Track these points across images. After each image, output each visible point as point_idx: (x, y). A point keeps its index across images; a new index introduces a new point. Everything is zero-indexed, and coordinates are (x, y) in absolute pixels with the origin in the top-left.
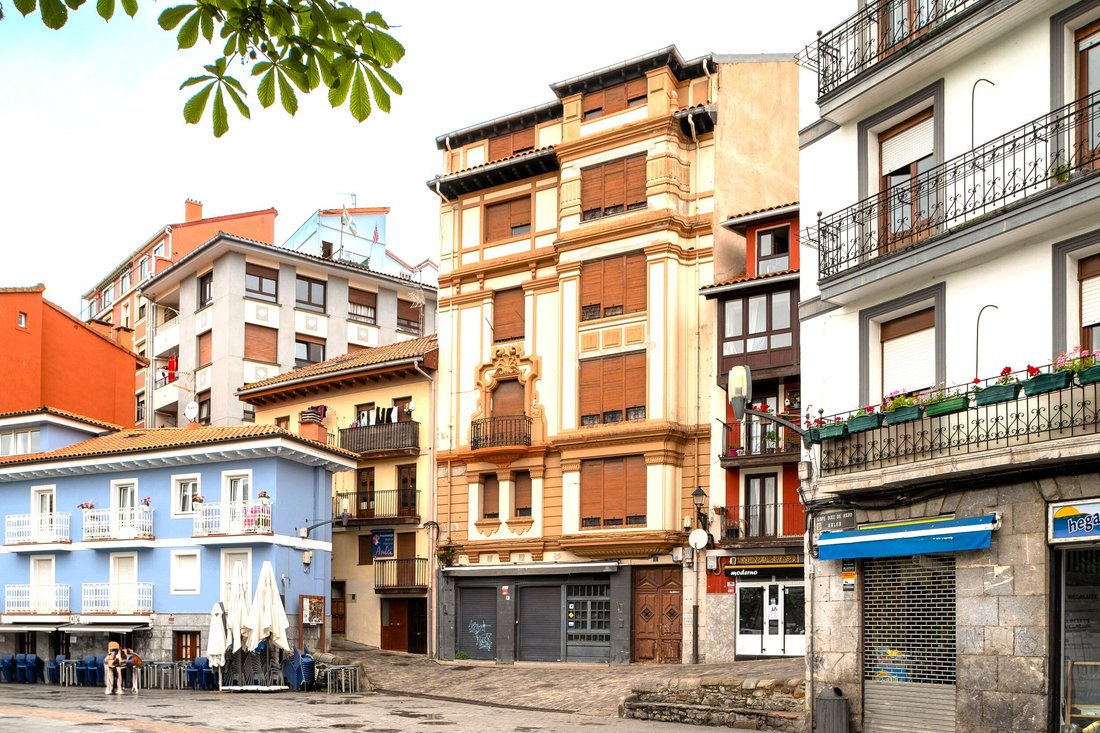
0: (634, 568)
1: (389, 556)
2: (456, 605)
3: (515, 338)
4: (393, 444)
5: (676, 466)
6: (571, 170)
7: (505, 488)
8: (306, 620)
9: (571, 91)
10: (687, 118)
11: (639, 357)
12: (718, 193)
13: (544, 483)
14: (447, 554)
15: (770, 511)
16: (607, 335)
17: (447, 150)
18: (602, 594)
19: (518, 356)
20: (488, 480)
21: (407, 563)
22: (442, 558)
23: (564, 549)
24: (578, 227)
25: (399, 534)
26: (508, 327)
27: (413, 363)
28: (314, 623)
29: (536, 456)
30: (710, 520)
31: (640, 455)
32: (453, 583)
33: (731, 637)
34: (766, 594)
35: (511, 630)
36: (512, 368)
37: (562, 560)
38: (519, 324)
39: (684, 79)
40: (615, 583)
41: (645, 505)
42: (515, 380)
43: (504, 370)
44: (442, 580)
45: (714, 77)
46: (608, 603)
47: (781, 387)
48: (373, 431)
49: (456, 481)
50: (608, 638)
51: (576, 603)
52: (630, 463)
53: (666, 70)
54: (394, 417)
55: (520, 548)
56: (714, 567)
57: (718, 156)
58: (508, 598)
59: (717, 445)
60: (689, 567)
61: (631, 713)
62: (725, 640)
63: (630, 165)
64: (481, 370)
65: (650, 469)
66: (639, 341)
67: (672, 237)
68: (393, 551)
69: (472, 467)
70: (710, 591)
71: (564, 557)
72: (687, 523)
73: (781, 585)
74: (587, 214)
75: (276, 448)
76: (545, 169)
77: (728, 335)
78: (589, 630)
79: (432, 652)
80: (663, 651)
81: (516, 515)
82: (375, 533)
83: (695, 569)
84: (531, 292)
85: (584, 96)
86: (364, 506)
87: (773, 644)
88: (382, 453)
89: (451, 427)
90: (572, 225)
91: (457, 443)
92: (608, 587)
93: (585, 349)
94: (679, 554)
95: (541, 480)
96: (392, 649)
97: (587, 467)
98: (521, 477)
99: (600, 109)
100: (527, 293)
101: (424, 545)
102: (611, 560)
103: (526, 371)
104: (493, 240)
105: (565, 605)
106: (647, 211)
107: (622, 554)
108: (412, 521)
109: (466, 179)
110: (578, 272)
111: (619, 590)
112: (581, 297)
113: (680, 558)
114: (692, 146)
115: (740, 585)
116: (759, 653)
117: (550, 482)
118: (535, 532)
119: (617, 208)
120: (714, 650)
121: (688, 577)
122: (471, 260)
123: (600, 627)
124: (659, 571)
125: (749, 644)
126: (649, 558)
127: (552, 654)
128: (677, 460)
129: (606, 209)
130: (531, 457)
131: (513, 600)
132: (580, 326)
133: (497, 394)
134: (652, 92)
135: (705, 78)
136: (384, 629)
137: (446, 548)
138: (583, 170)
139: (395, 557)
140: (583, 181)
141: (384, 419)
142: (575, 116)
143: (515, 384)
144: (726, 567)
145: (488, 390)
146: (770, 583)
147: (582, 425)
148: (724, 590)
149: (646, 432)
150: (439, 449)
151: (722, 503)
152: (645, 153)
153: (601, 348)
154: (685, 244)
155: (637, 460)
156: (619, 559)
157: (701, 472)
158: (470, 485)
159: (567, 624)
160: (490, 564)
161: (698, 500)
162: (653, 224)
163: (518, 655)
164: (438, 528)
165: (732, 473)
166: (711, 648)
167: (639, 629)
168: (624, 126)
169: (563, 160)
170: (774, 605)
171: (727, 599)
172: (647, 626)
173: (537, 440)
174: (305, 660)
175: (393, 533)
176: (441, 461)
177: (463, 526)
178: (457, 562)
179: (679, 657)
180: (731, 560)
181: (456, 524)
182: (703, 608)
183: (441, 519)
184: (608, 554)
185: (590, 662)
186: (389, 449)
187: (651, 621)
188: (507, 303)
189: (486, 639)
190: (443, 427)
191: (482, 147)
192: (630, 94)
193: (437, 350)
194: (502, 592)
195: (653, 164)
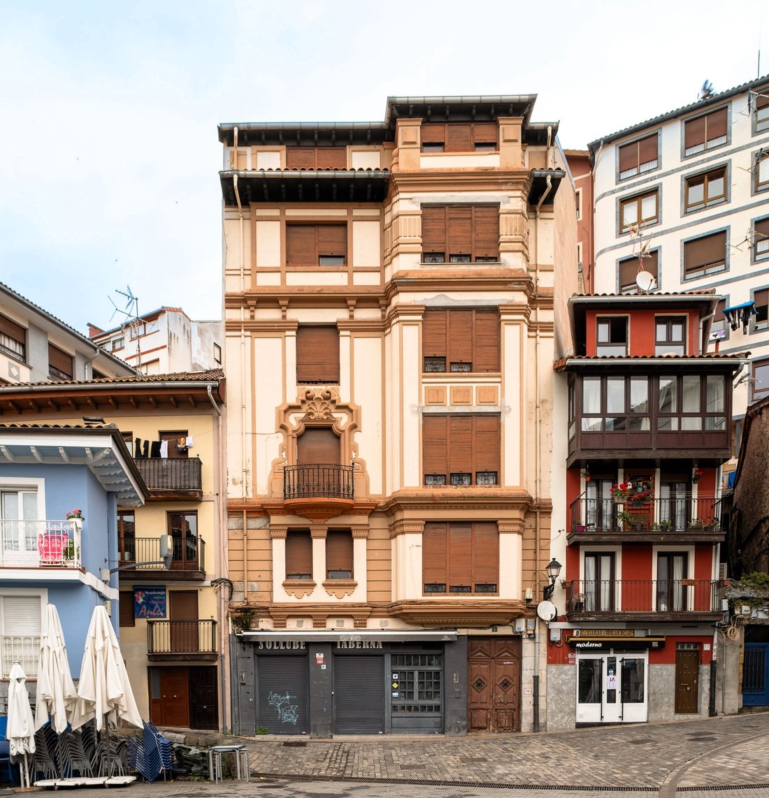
0: (470, 637)
1: (160, 617)
2: (255, 674)
3: (327, 382)
4: (172, 483)
6: (406, 204)
7: (319, 547)
9: (411, 112)
11: (492, 421)
12: (555, 269)
13: (368, 544)
14: (244, 616)
15: (605, 588)
16: (455, 392)
17: (230, 144)
18: (430, 664)
19: (334, 402)
20: (298, 538)
21: (186, 624)
22: (236, 621)
24: (418, 267)
27: (205, 388)
29: (359, 514)
31: (493, 522)
32: (251, 650)
33: (571, 706)
34: (604, 666)
35: (328, 702)
36: (326, 414)
37: (389, 627)
38: (331, 367)
40: (449, 653)
42: (329, 429)
43: (316, 414)
44: (238, 646)
45: (551, 150)
47: (620, 471)
49: (254, 535)
51: (401, 673)
52: (478, 530)
53: (521, 121)
54: (164, 453)
55: (340, 613)
56: (558, 640)
58: (324, 667)
59: (558, 520)
60: (530, 638)
62: (567, 709)
63: (478, 214)
64: (285, 412)
66: (493, 403)
67: (526, 301)
68: (164, 612)
69: (275, 519)
70: (550, 662)
71: (392, 624)
72: (530, 595)
73: (619, 657)
74: (429, 256)
76: (369, 196)
77: (586, 411)
78: (416, 701)
79: (226, 727)
80: (497, 721)
81: (327, 577)
82: (138, 589)
83: (537, 641)
84: (347, 333)
85: (423, 124)
87: (612, 712)
89: (245, 471)
90: (409, 263)
91: (254, 490)
93: (430, 403)
94: (521, 625)
95: (365, 540)
96: (167, 724)
97: (431, 530)
98: (341, 537)
99: (442, 144)
100: (342, 333)
101: (210, 605)
103: (343, 420)
104: (296, 264)
105: (389, 675)
106: (501, 267)
110: (419, 318)
111: (454, 660)
112: (424, 345)
113: (523, 629)
115: (580, 656)
116: (599, 721)
117: (376, 544)
118: (359, 596)
119: (462, 257)
120: (556, 718)
121: (527, 646)
122: (269, 282)
123: (429, 697)
124: (492, 642)
125: (588, 712)
126: (489, 628)
127: (373, 726)
129: (451, 256)
130: (355, 514)
131: (330, 669)
132: (423, 377)
133: (303, 441)
134: (505, 140)
135: (542, 148)
136: (152, 702)
137: (244, 610)
138: (424, 206)
139: (168, 618)
140: (424, 218)
142: (414, 143)
143: (328, 434)
144: (571, 639)
145: (295, 436)
146: (609, 655)
147: (425, 484)
148: (566, 662)
149: (505, 498)
150: (230, 496)
151: (563, 578)
153: (448, 404)
155: (489, 527)
156: (455, 628)
157: (542, 545)
158: (274, 540)
159: (391, 695)
160: (300, 630)
161: (554, 572)
164: (231, 586)
165: (572, 549)
166: (552, 717)
167: (470, 699)
169: (400, 189)
170: (612, 676)
171: (569, 670)
172: (479, 697)
173: (361, 496)
175: (165, 590)
176: (234, 511)
177: (264, 586)
178: (257, 626)
179: (515, 725)
180: (575, 632)
181: (255, 584)
182: (542, 679)
183: (235, 577)
184: (443, 623)
185: (419, 733)
186: (165, 489)
187: (484, 691)
188: (313, 340)
189: (292, 713)
190: (234, 470)
191: (278, 154)
192: (477, 137)
193: (225, 379)
194: (316, 660)
195: (506, 218)
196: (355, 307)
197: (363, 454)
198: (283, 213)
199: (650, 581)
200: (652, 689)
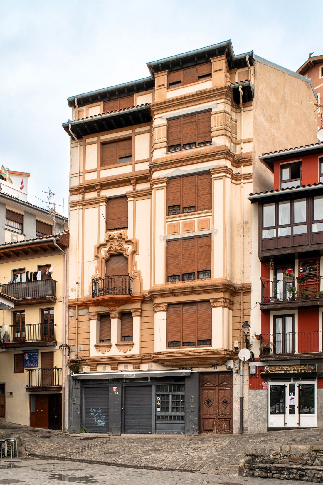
0: (201, 373)
1: (35, 367)
2: (81, 398)
3: (121, 228)
4: (39, 294)
5: (230, 309)
6: (160, 120)
7: (115, 323)
9: (160, 68)
10: (238, 88)
11: (207, 239)
12: (255, 140)
13: (141, 320)
14: (76, 365)
15: (289, 337)
16: (185, 224)
17: (75, 107)
18: (179, 390)
19: (124, 239)
20: (103, 318)
21: (48, 371)
22: (71, 368)
23: (154, 362)
24: (165, 156)
25: (42, 353)
26: (116, 221)
27: (52, 241)
29: (136, 302)
30: (251, 343)
31: (207, 301)
32: (79, 384)
33: (265, 417)
34: (287, 390)
35: (119, 413)
36: (120, 246)
37: (153, 369)
38: (124, 219)
39: (233, 68)
40: (188, 383)
41: (211, 333)
42: (121, 255)
43: (114, 247)
44: (72, 382)
45: (253, 68)
46: (183, 396)
47: (297, 260)
48: (24, 286)
49: (81, 318)
50: (183, 418)
51: (162, 396)
52: (200, 306)
53: (224, 58)
54: (39, 277)
55: (125, 361)
56: (254, 373)
58: (117, 393)
59: (256, 296)
60: (237, 373)
62: (261, 418)
63: (200, 118)
64: (98, 248)
65: (213, 310)
66: (207, 228)
67: (226, 163)
68: (38, 364)
69: (91, 309)
70: (251, 388)
71: (154, 366)
72: (236, 345)
73: (297, 383)
74: (171, 148)
76: (142, 120)
77: (265, 226)
78: (170, 413)
79: (65, 429)
80: (220, 426)
81: (122, 340)
82: (25, 352)
83: (241, 374)
84: (132, 199)
85: (169, 73)
86: (18, 335)
87: (292, 421)
88: (31, 300)
89: (78, 284)
90: (160, 154)
91: (82, 294)
92: (184, 385)
93: (170, 233)
94: (231, 364)
95: (139, 318)
96: (38, 426)
97: (171, 309)
98: (125, 316)
99: (180, 82)
100: (129, 199)
101: (59, 359)
102: (186, 369)
103: (129, 248)
104: (106, 165)
105: (155, 398)
106: (212, 147)
107: (192, 365)
108: (52, 344)
110: (165, 184)
111: (191, 388)
112: (168, 200)
113: (232, 367)
114: (239, 110)
115: (270, 384)
116: (283, 426)
117: (145, 320)
118: (135, 351)
119: (191, 145)
120: (254, 425)
121: (237, 378)
122: (91, 177)
123: (177, 411)
124: (217, 376)
125: (276, 421)
126: (211, 367)
127: (146, 428)
128: (230, 305)
129: (184, 145)
130: (133, 303)
131: (120, 395)
132: (167, 219)
133: (109, 263)
134: (215, 71)
135: (247, 68)
136: (32, 414)
137: (75, 362)
138: (169, 120)
139: (39, 367)
140: (168, 127)
141: (32, 278)
142: (163, 85)
143: (121, 258)
144: (262, 372)
145: (103, 260)
146: (290, 382)
147: (168, 281)
148: (260, 387)
149: (212, 286)
150: (70, 298)
151: (259, 333)
152: (210, 110)
153: (181, 233)
154: (235, 171)
155: (205, 305)
156: (191, 368)
157: (245, 312)
158: (91, 321)
159: (156, 409)
160: (104, 372)
161: (246, 330)
162: (216, 154)
163: (123, 430)
164: (69, 349)
165: (265, 313)
166: (252, 423)
167: (203, 412)
168: (197, 92)
169: (155, 113)
170: (292, 396)
171: (262, 393)
172: (209, 411)
173: (136, 292)
175: (38, 352)
176: (71, 306)
177: (86, 348)
178: (82, 370)
179: (230, 429)
180: (265, 368)
181: (82, 346)
182: (246, 399)
183: (71, 343)
184: (184, 365)
185: (171, 433)
186: (35, 297)
187: (212, 407)
188: (115, 206)
189: (102, 421)
190: (72, 283)
191: (99, 107)
192: (199, 73)
193: (69, 234)
194: (113, 389)
195: (215, 117)
196: (136, 183)
197: (140, 268)
198: (99, 138)
199: (318, 332)
200: (319, 405)
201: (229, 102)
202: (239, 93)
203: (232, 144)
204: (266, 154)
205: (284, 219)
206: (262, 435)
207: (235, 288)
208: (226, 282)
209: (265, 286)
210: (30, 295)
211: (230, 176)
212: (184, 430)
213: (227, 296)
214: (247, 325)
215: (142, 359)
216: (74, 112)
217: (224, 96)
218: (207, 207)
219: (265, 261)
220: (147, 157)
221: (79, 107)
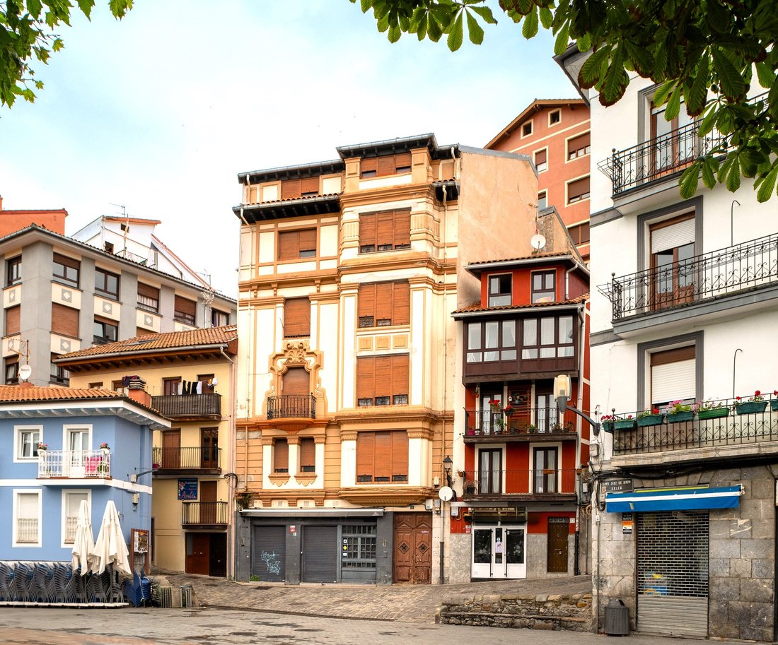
0: (396, 513)
1: (194, 499)
2: (251, 539)
3: (301, 336)
4: (200, 410)
5: (429, 440)
6: (351, 214)
7: (293, 450)
8: (136, 550)
9: (352, 154)
10: (441, 187)
11: (403, 359)
12: (460, 245)
13: (325, 448)
14: (245, 499)
15: (496, 476)
16: (379, 340)
17: (246, 184)
18: (369, 533)
19: (305, 350)
20: (280, 443)
21: (209, 505)
22: (239, 502)
23: (341, 498)
24: (356, 257)
25: (201, 482)
26: (296, 327)
27: (220, 348)
28: (141, 552)
29: (319, 427)
30: (453, 480)
31: (404, 431)
32: (249, 522)
33: (468, 565)
34: (494, 535)
35: (297, 559)
36: (300, 358)
37: (339, 506)
38: (305, 325)
39: (436, 159)
40: (380, 524)
41: (408, 468)
42: (302, 368)
43: (293, 359)
44: (240, 519)
45: (458, 161)
46: (374, 540)
47: (506, 388)
48: (181, 399)
49: (252, 442)
50: (374, 565)
51: (349, 539)
52: (395, 436)
53: (426, 151)
54: (199, 390)
55: (306, 496)
56: (457, 514)
57: (460, 218)
58: (295, 534)
59: (459, 426)
60: (437, 514)
61: (446, 620)
63: (397, 216)
64: (274, 358)
65: (411, 441)
67: (428, 273)
68: (196, 496)
69: (266, 432)
70: (452, 531)
71: (341, 503)
72: (436, 482)
73: (504, 528)
74: (364, 248)
75: (116, 409)
76: (329, 210)
77: (470, 348)
78: (359, 559)
79: (230, 576)
80: (417, 575)
81: (301, 471)
82: (181, 481)
83: (442, 516)
84: (316, 302)
85: (362, 160)
87: (498, 570)
88: (190, 417)
89: (248, 400)
90: (351, 255)
91: (253, 413)
92: (375, 527)
93: (362, 349)
94: (430, 504)
95: (323, 445)
96: (198, 573)
97: (362, 437)
98: (306, 442)
99: (375, 171)
100: (312, 302)
101: (224, 492)
102: (378, 507)
103: (311, 362)
104: (284, 259)
105: (341, 540)
106: (411, 252)
107: (388, 503)
108: (216, 472)
109: (264, 209)
111: (384, 530)
112: (359, 309)
113: (431, 507)
114: (442, 209)
115: (475, 528)
116: (489, 577)
117: (331, 447)
118: (318, 484)
119: (387, 247)
120: (456, 574)
121: (436, 521)
122: (266, 272)
123: (367, 557)
124: (414, 516)
125: (481, 570)
126: (407, 506)
127: (329, 576)
128: (430, 435)
129: (378, 246)
130: (316, 427)
131: (299, 536)
132: (358, 331)
133: (287, 378)
134: (415, 165)
135: (451, 161)
136: (188, 557)
137: (244, 495)
138: (361, 215)
139: (198, 500)
140: (361, 223)
141: (190, 391)
142: (356, 174)
143: (301, 371)
144: (465, 515)
145: (280, 374)
146: (497, 527)
147: (358, 406)
148: (463, 531)
149: (410, 414)
150: (238, 417)
151: (463, 469)
152: (409, 209)
153: (374, 349)
154: (437, 279)
155: (401, 435)
156: (384, 507)
157: (446, 445)
158: (264, 446)
159: (342, 554)
160: (280, 508)
161: (448, 466)
162: (416, 262)
163: (302, 578)
164: (237, 478)
165: (469, 447)
166: (454, 573)
167: (397, 559)
168: (395, 187)
169: (345, 205)
170: (499, 543)
171: (466, 538)
172: (405, 557)
173: (320, 415)
174: (143, 582)
175: (197, 481)
176: (240, 427)
177: (258, 478)
178: (253, 505)
179: (428, 579)
180: (470, 509)
181: (252, 476)
182: (447, 544)
183: (239, 472)
184: (376, 503)
185: (360, 583)
186: (196, 415)
187: (408, 553)
188: (295, 308)
189: (276, 566)
190: (241, 400)
191: (276, 187)
192: (398, 164)
193: (237, 339)
194: (290, 529)
195: (415, 217)
196: (320, 284)
197: (324, 385)
198: (276, 226)
199: (528, 471)
200: (529, 553)
201: (432, 202)
202: (443, 193)
203: (434, 248)
204: (472, 264)
205: (491, 342)
206: (464, 586)
207: (435, 416)
208: (426, 411)
209: (469, 416)
210: (189, 413)
211: (431, 287)
212: (375, 580)
213: (426, 425)
214: (448, 460)
215: (326, 495)
216: (245, 190)
217: (425, 195)
218: (405, 321)
219: (470, 388)
220: (335, 253)
221: (251, 184)
